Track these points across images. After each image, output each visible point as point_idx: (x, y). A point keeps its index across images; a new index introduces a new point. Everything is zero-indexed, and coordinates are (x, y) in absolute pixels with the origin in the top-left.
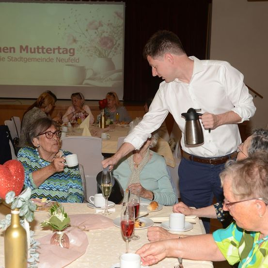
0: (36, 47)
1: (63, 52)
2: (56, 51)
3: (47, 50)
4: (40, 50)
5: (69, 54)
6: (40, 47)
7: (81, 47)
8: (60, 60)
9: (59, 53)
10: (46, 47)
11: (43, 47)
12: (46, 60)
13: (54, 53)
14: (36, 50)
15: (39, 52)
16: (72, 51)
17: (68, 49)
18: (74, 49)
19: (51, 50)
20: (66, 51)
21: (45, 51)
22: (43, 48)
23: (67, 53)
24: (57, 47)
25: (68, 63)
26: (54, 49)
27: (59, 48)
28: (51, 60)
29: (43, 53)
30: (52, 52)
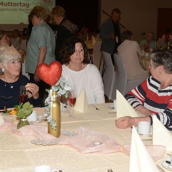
0: (8, 3)
1: (23, 6)
2: (19, 5)
3: (14, 4)
4: (10, 4)
5: (26, 6)
6: (10, 2)
7: (33, 3)
8: (21, 10)
9: (21, 6)
10: (13, 2)
11: (11, 2)
12: (13, 10)
13: (18, 6)
14: (8, 4)
15: (9, 6)
16: (28, 5)
17: (26, 4)
18: (29, 4)
20: (24, 5)
21: (13, 5)
22: (11, 3)
23: (25, 6)
24: (19, 3)
25: (26, 12)
26: (18, 4)
27: (20, 3)
28: (16, 10)
29: (12, 6)
30: (17, 5)
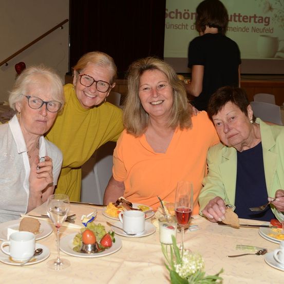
0: (233, 14)
1: (259, 22)
2: (252, 19)
3: (243, 19)
4: (237, 18)
5: (264, 23)
6: (237, 14)
7: (276, 16)
8: (255, 30)
9: (255, 22)
10: (243, 14)
11: (239, 14)
12: (242, 30)
13: (250, 22)
14: (233, 18)
15: (235, 21)
16: (267, 20)
17: (264, 18)
18: (269, 18)
19: (247, 18)
20: (262, 20)
21: (241, 18)
22: (239, 16)
23: (262, 22)
24: (253, 15)
25: (263, 34)
26: (250, 17)
27: (255, 17)
28: (246, 30)
29: (239, 21)
30: (248, 20)
